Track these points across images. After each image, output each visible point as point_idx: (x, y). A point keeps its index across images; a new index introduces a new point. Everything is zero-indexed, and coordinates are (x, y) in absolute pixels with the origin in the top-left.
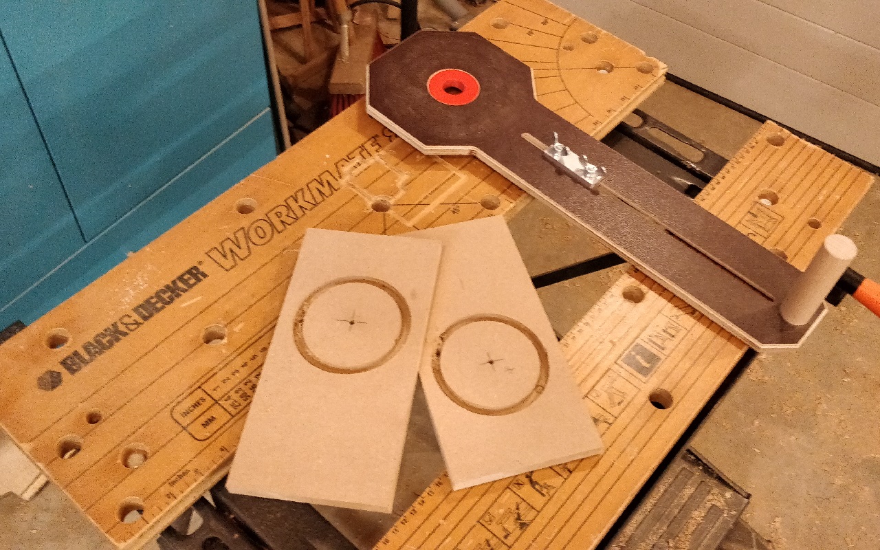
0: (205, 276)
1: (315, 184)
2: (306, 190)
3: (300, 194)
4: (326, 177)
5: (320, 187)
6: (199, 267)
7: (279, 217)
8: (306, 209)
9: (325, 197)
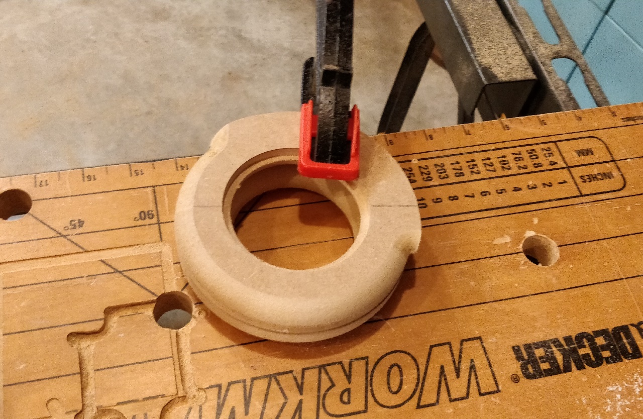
0: (516, 350)
6: (520, 373)
7: (348, 390)
8: (295, 379)
9: (248, 384)
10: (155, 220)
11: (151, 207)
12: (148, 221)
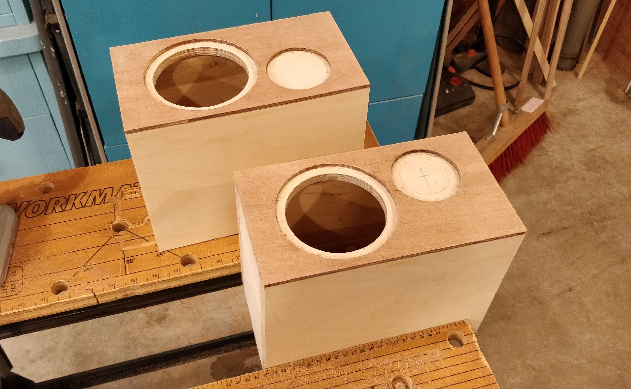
1: (97, 193)
2: (89, 193)
3: (82, 195)
4: (108, 192)
5: (98, 196)
7: (55, 204)
8: (75, 206)
9: (93, 204)
10: (126, 259)
11: (127, 265)
12: (129, 259)
